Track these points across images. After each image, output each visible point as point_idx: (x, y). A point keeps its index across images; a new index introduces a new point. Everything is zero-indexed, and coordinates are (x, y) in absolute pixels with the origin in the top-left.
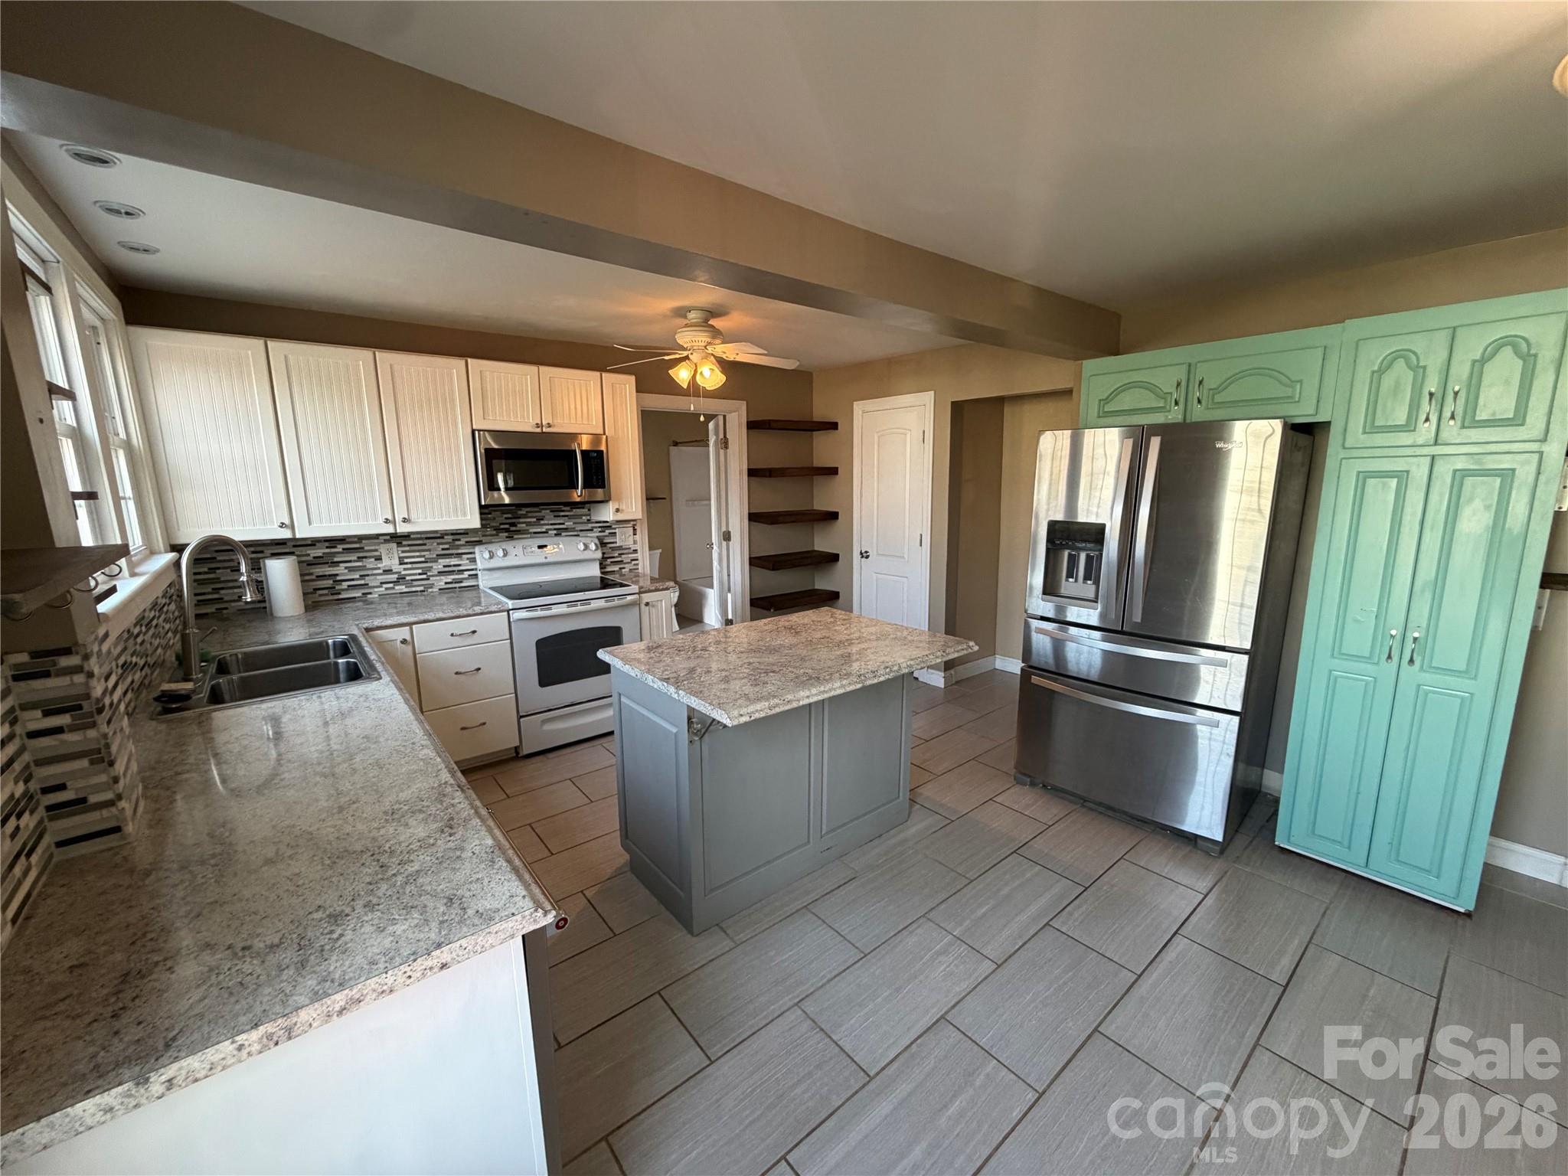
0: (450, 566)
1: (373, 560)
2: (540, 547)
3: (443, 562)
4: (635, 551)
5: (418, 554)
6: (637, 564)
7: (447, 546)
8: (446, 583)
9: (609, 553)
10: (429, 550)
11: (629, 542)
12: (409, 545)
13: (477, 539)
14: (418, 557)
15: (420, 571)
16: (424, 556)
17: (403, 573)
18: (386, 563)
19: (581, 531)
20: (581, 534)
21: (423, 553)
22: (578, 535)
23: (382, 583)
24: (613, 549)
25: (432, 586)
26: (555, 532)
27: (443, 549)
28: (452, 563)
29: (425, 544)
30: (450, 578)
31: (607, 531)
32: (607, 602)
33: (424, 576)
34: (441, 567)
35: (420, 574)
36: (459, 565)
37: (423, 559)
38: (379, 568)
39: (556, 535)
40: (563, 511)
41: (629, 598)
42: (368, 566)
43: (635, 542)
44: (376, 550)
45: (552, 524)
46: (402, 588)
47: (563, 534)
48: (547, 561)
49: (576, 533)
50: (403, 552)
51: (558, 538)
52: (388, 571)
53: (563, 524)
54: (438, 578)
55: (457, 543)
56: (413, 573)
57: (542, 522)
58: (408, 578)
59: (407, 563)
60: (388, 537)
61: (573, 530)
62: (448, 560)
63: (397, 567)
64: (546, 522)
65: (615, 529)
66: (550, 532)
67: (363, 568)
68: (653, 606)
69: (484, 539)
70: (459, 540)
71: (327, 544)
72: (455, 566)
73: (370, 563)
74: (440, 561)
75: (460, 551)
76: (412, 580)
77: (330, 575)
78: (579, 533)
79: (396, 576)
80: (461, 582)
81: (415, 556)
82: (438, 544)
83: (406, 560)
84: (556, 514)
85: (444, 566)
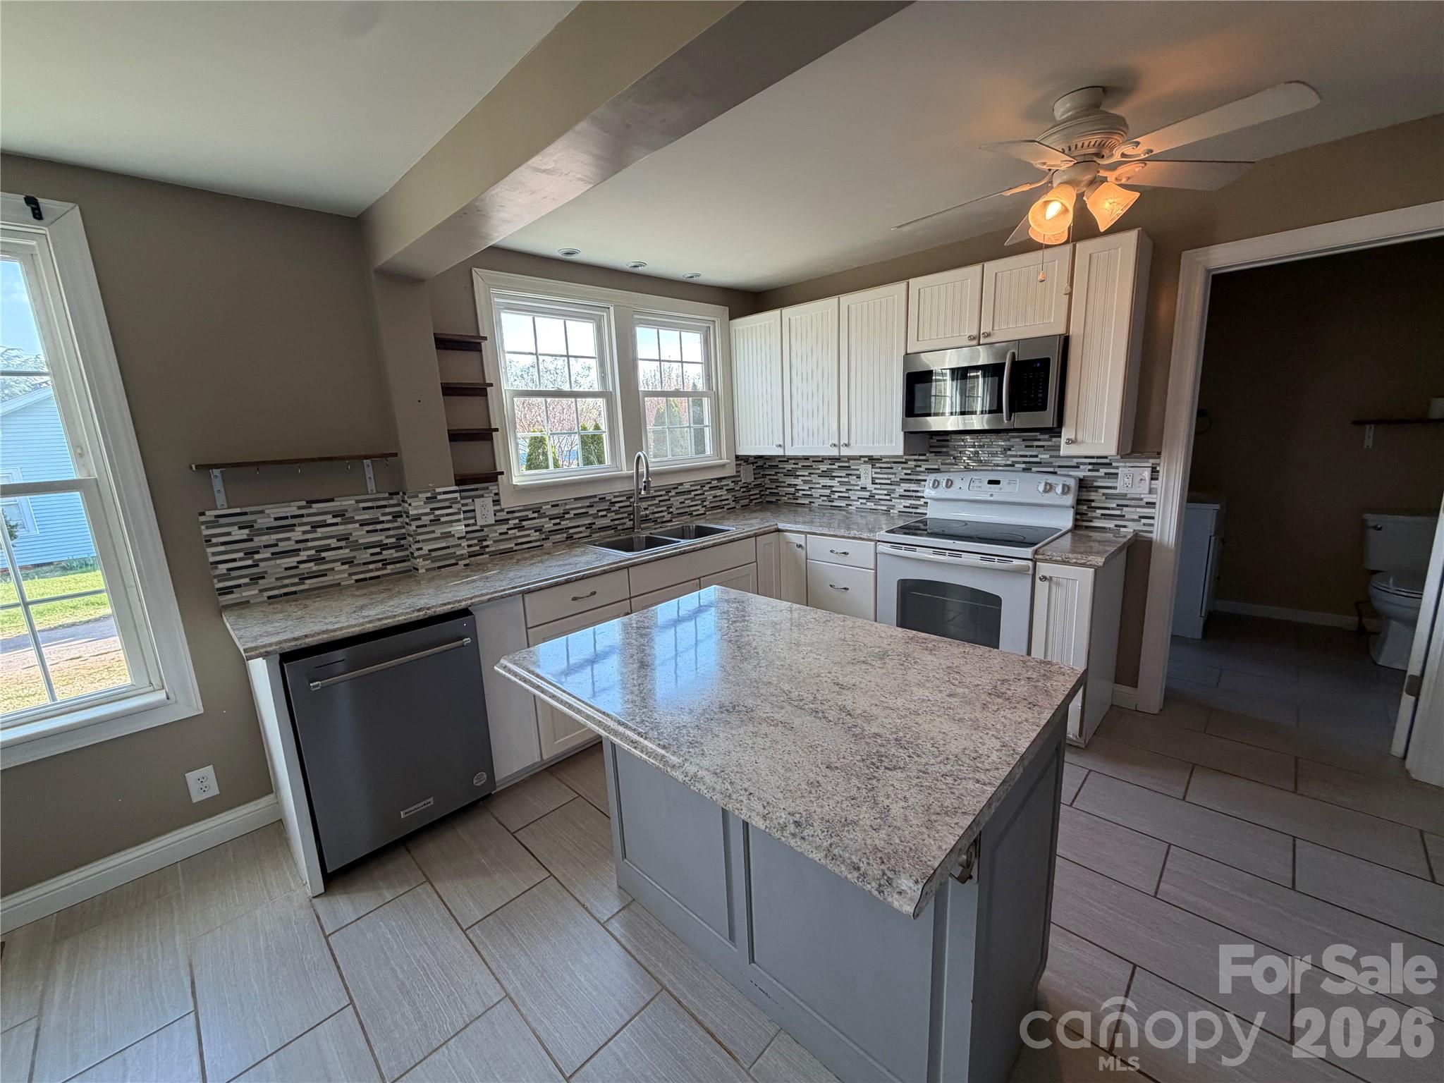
0: (909, 491)
1: (855, 477)
2: (991, 482)
3: (905, 486)
4: (1151, 505)
5: (885, 476)
6: (1152, 525)
7: (909, 472)
8: (905, 507)
9: (1100, 501)
10: (895, 474)
11: (1141, 490)
12: (880, 468)
13: (936, 467)
14: (885, 479)
15: (885, 492)
16: (890, 479)
17: (874, 491)
18: (862, 482)
19: (1059, 467)
20: (1059, 471)
21: (890, 476)
22: (1055, 473)
23: (859, 498)
24: (1108, 496)
25: (893, 507)
26: (1023, 466)
27: (906, 474)
28: (911, 489)
29: (892, 468)
30: (908, 503)
31: (1103, 471)
32: (982, 559)
33: (888, 498)
34: (902, 490)
35: (885, 495)
36: (917, 491)
37: (889, 482)
38: (858, 485)
39: (1024, 470)
40: (1039, 440)
41: (1016, 562)
42: (852, 482)
43: (1151, 491)
44: (858, 470)
45: (1021, 456)
46: (870, 505)
47: (1034, 469)
48: (992, 499)
49: (1051, 470)
50: (876, 473)
51: (1027, 475)
52: (864, 489)
53: (1036, 456)
54: (898, 501)
55: (918, 469)
56: (881, 493)
57: (1009, 453)
58: (877, 497)
59: (877, 484)
60: (866, 459)
61: (1049, 464)
62: (909, 485)
63: (870, 487)
64: (1013, 453)
65: (1117, 468)
66: (1017, 465)
67: (848, 483)
68: (1058, 584)
69: (943, 468)
70: (920, 466)
71: (830, 462)
72: (913, 491)
73: (853, 480)
74: (902, 485)
75: (919, 478)
76: (880, 499)
77: (830, 486)
78: (1057, 470)
79: (868, 493)
80: (917, 508)
81: (883, 478)
82: (902, 469)
83: (877, 481)
84: (1030, 443)
85: (905, 491)
